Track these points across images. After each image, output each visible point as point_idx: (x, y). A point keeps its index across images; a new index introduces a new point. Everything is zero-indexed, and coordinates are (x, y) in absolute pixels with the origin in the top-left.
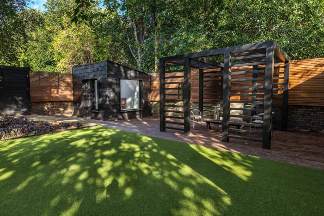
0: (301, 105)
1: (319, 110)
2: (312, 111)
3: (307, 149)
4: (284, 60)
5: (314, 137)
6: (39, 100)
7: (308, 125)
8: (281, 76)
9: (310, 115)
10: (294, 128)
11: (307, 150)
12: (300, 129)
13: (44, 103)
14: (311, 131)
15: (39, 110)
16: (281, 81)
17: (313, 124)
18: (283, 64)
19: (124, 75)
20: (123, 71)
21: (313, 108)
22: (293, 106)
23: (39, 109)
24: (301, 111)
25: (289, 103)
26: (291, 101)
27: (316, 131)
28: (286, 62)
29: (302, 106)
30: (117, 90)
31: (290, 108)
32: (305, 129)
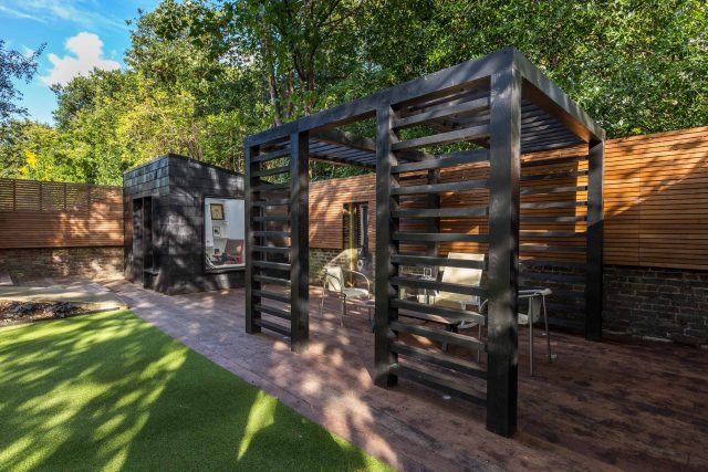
0: (642, 264)
1: (699, 280)
2: (676, 283)
3: (656, 438)
4: (587, 139)
5: (685, 373)
6: (38, 244)
7: (666, 323)
8: (582, 182)
9: (670, 296)
10: (624, 330)
11: (655, 452)
12: (643, 333)
13: (51, 250)
14: (678, 343)
15: (37, 267)
16: (582, 197)
17: (682, 322)
18: (585, 151)
19: (217, 187)
20: (215, 177)
21: (680, 276)
22: (618, 266)
23: (37, 263)
24: (645, 281)
25: (607, 259)
26: (612, 254)
27: (692, 346)
28: (594, 142)
29: (647, 268)
30: (197, 221)
31: (611, 272)
32: (657, 335)
